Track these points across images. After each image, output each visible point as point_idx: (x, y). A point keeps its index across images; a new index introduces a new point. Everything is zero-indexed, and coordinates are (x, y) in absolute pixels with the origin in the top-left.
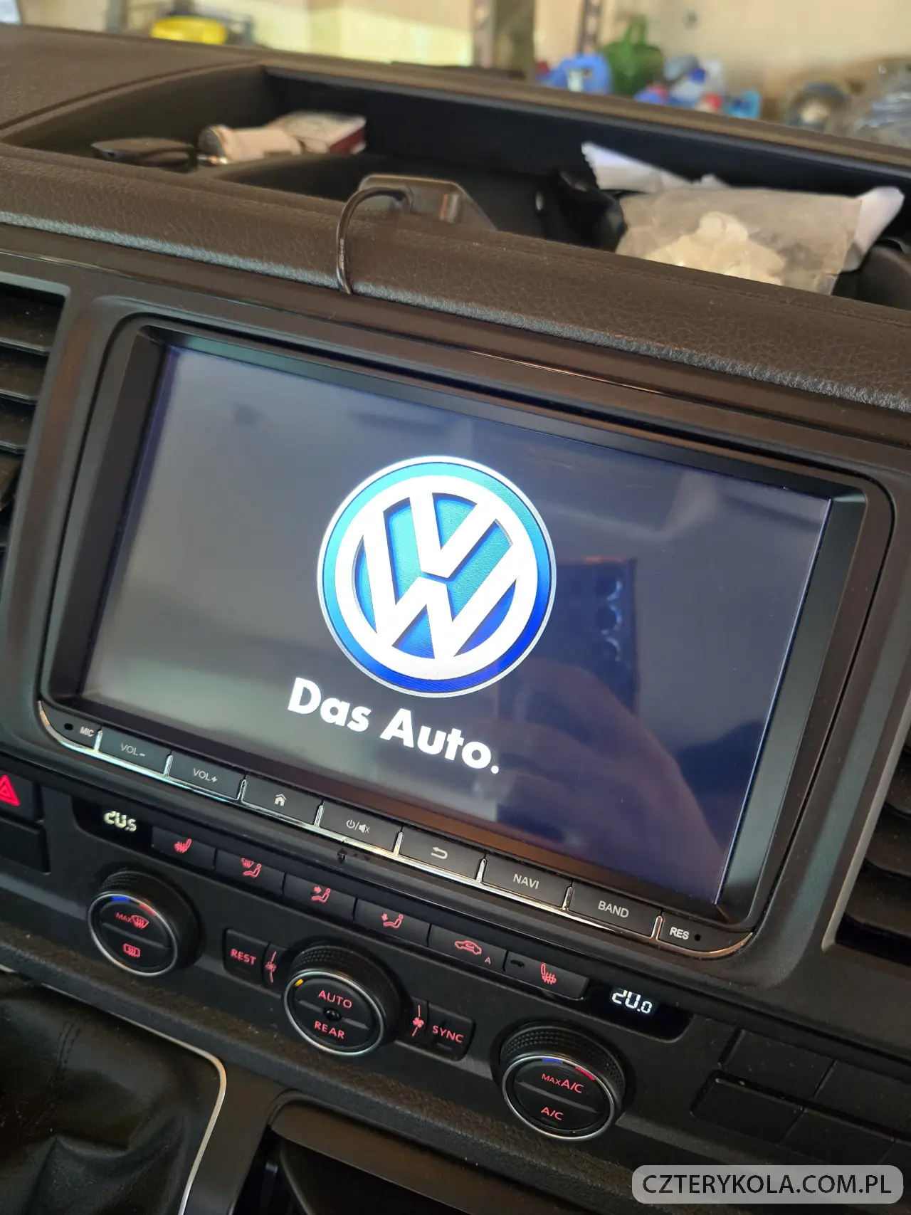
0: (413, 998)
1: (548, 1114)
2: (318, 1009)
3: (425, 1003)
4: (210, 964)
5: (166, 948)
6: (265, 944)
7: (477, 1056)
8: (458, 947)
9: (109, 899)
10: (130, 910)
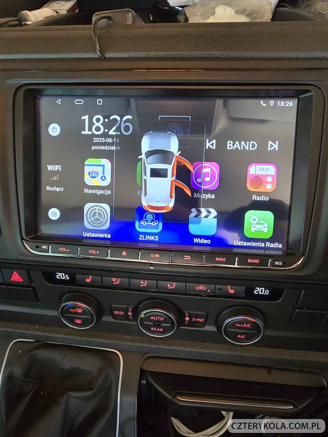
0: (183, 311)
1: (240, 337)
2: (151, 323)
3: (188, 311)
5: (91, 317)
6: (127, 306)
7: (211, 324)
8: (197, 289)
9: (66, 305)
10: (74, 307)
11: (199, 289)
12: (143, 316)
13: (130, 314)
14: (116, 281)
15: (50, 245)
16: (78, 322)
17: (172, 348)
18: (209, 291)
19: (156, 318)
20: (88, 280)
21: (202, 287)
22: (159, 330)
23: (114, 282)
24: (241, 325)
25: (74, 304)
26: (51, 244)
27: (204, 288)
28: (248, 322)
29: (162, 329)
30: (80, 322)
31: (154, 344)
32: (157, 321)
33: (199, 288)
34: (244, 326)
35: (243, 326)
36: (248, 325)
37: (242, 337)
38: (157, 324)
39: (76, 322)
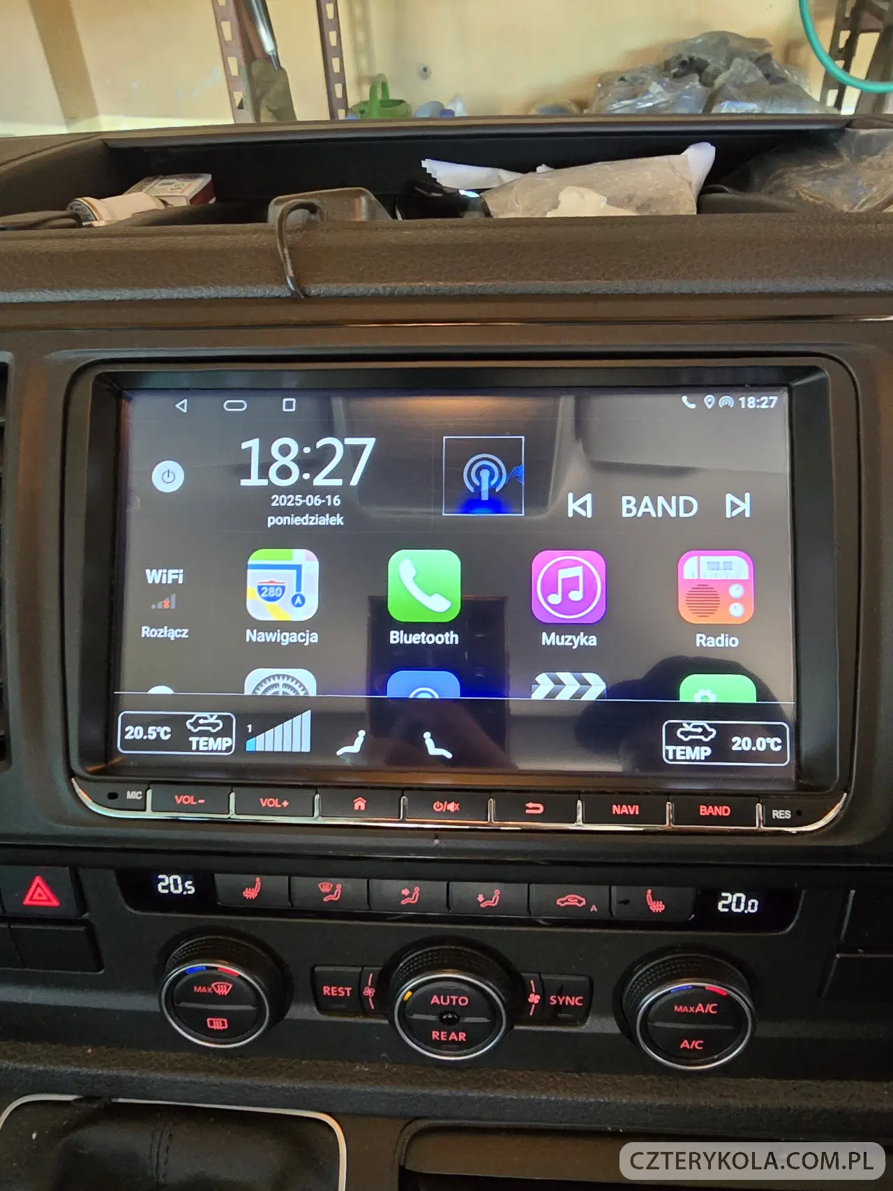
0: (524, 974)
1: (688, 1047)
2: (432, 1018)
3: (537, 975)
4: (302, 1011)
5: (254, 1008)
6: (359, 970)
7: (602, 1013)
8: (562, 905)
9: (184, 974)
10: (210, 977)
11: (566, 903)
12: (409, 994)
13: (369, 992)
14: (332, 890)
15: (149, 789)
16: (218, 1024)
17: (493, 1096)
18: (594, 908)
19: (445, 1000)
20: (250, 894)
21: (575, 898)
22: (457, 1040)
23: (327, 894)
24: (689, 1009)
25: (208, 968)
26: (151, 786)
27: (580, 902)
28: (707, 997)
29: (464, 1035)
30: (224, 1025)
31: (440, 1085)
32: (451, 1009)
33: (567, 901)
34: (699, 1012)
35: (696, 1011)
36: (709, 1007)
37: (694, 1046)
38: (450, 1019)
39: (209, 1026)
